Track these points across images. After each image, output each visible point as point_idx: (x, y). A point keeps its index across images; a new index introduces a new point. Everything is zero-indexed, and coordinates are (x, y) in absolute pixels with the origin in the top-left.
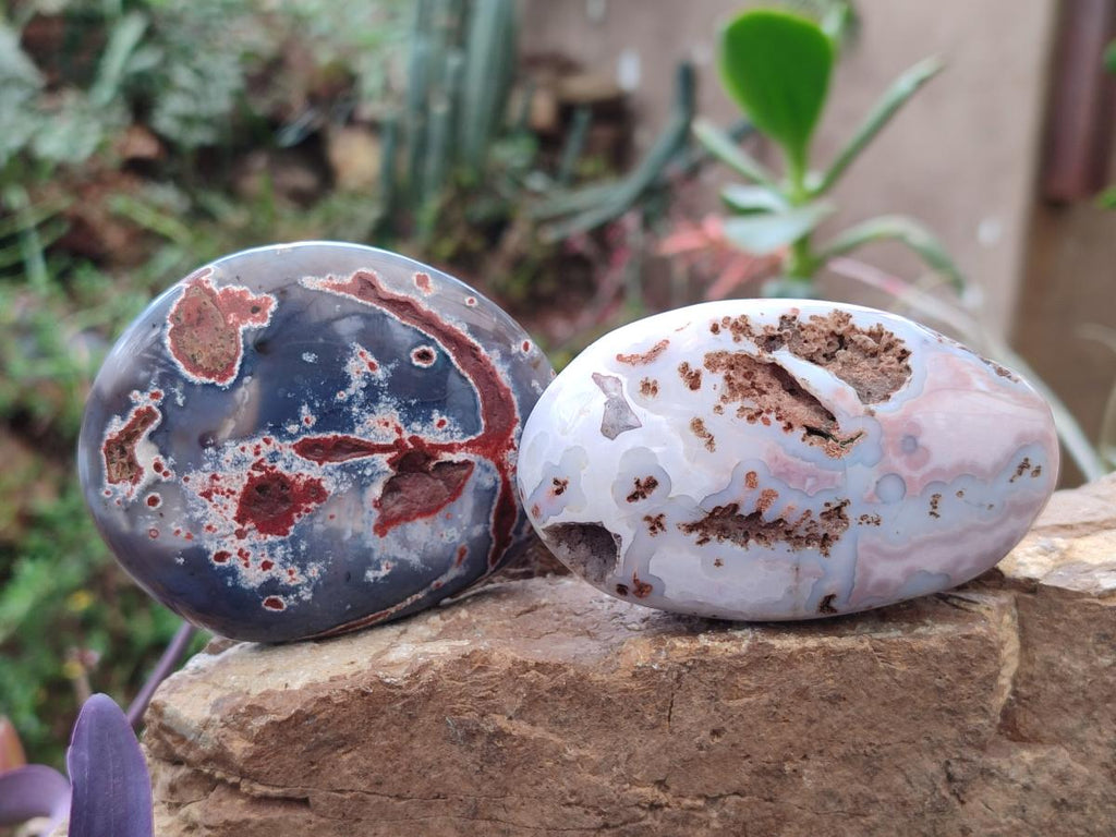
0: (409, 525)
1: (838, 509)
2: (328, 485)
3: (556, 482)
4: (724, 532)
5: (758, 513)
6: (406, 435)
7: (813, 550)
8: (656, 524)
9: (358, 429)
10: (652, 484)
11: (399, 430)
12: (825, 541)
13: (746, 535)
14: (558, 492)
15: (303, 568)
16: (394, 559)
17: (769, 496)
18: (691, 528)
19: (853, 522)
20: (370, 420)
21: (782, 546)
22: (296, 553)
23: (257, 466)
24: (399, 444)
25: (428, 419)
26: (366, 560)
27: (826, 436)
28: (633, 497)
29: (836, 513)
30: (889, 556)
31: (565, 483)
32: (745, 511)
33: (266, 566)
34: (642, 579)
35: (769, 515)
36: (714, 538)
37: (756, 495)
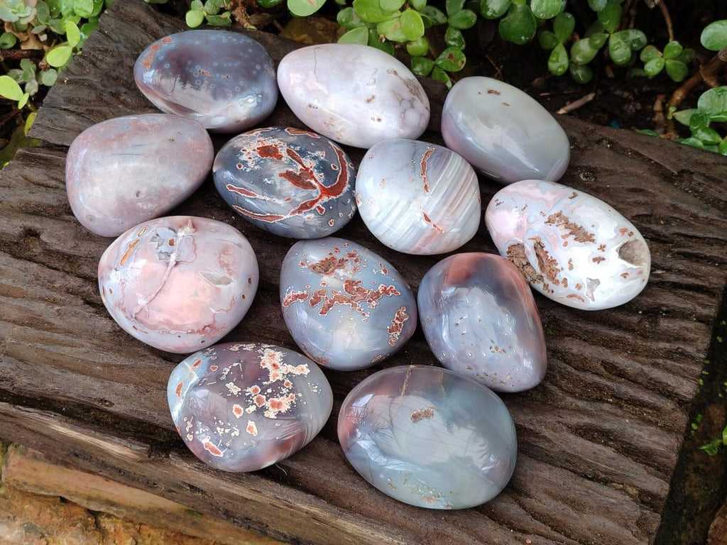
0: (287, 181)
1: (549, 222)
2: (283, 159)
3: (625, 277)
4: (585, 234)
5: (570, 234)
6: (311, 169)
7: (564, 214)
8: (602, 248)
9: (304, 159)
10: (595, 260)
11: (311, 167)
12: (558, 215)
13: (579, 229)
14: (627, 274)
15: (256, 165)
16: (275, 182)
17: (564, 237)
18: (593, 241)
19: (548, 216)
20: (309, 160)
21: (571, 221)
22: (259, 161)
23: (276, 146)
24: (307, 169)
25: (320, 172)
26: (269, 177)
27: (539, 243)
28: (604, 259)
29: (550, 221)
30: (546, 201)
31: (622, 275)
32: (574, 236)
33: (250, 158)
34: (621, 234)
35: (568, 231)
36: (589, 234)
37: (567, 239)
